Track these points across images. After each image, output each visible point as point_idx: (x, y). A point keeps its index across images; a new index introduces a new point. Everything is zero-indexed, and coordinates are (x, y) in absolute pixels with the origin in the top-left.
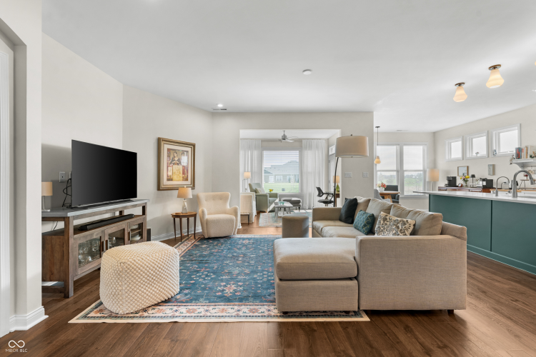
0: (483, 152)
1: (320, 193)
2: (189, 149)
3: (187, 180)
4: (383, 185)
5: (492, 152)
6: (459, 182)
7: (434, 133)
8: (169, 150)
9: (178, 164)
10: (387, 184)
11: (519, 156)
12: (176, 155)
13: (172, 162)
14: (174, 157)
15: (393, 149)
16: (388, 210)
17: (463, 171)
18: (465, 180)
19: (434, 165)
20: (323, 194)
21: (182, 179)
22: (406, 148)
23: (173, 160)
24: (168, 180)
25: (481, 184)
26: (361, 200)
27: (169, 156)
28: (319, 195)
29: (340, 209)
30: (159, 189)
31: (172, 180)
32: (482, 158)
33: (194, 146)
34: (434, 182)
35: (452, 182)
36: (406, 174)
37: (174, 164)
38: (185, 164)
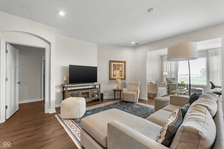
1: (213, 86)
2: (123, 64)
3: (122, 76)
8: (114, 65)
9: (118, 70)
12: (117, 66)
13: (115, 69)
14: (116, 67)
21: (119, 75)
23: (116, 68)
24: (114, 76)
27: (114, 67)
28: (212, 88)
30: (110, 80)
31: (115, 76)
33: (125, 62)
37: (116, 70)
38: (121, 70)
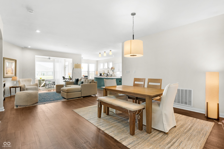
0: (107, 68)
1: (64, 78)
2: (14, 62)
4: (84, 76)
5: (108, 68)
6: (102, 75)
7: (97, 61)
9: (10, 68)
10: (85, 75)
11: (112, 69)
15: (86, 65)
16: (86, 80)
17: (103, 72)
18: (103, 74)
19: (97, 70)
20: (65, 79)
22: (90, 64)
25: (106, 75)
26: (79, 79)
28: (63, 79)
29: (74, 82)
32: (106, 69)
33: (16, 61)
34: (97, 75)
35: (101, 75)
36: (90, 72)
